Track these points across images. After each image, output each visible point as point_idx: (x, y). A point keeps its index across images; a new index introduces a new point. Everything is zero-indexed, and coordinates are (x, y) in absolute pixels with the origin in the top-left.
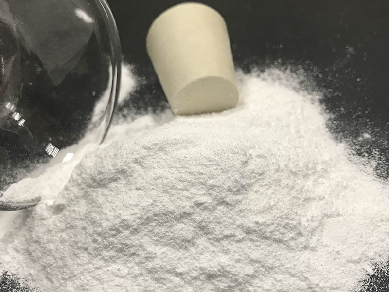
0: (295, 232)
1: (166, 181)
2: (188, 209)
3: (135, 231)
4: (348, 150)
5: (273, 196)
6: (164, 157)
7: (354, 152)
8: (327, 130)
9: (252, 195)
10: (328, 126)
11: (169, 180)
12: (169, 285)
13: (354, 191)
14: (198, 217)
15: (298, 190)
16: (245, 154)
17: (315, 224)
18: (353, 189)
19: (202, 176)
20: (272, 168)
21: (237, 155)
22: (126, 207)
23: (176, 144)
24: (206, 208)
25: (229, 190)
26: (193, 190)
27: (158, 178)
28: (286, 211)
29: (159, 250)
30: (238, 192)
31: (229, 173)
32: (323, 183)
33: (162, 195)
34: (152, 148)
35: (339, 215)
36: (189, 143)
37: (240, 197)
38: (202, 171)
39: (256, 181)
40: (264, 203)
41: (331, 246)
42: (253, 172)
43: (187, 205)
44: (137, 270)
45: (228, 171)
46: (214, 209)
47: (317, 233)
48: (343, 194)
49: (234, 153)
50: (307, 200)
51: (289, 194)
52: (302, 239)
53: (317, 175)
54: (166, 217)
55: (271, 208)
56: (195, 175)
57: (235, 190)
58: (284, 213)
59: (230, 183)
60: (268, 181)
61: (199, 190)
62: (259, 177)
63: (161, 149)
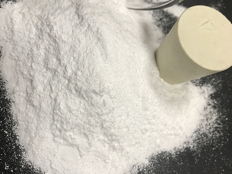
0: (60, 128)
1: (77, 46)
2: (62, 62)
3: (50, 35)
4: (142, 166)
5: (79, 112)
6: (94, 42)
7: (141, 170)
8: (160, 152)
9: (77, 100)
10: (163, 153)
11: (78, 47)
12: (27, 61)
13: (104, 168)
14: (59, 69)
15: (90, 129)
16: (101, 92)
17: (70, 141)
18: (105, 167)
19: (82, 66)
20: (99, 111)
21: (99, 86)
22: (61, 27)
23: (103, 48)
24: (64, 73)
25: (76, 84)
26: (74, 63)
27: (79, 41)
28: (70, 121)
29: (42, 52)
30: (77, 91)
31: (86, 83)
32: (105, 147)
33: (69, 46)
34: (99, 33)
35: (81, 156)
36: (106, 56)
37: (74, 92)
38: (85, 66)
39: (87, 101)
40: (73, 107)
41: (58, 151)
42: (92, 98)
43: (65, 61)
44: (32, 42)
45: (87, 82)
46: (65, 78)
47: (65, 142)
48: (99, 159)
49: (100, 85)
50: (86, 135)
51: (85, 123)
52: (58, 133)
53: (109, 142)
54: (57, 50)
55: (70, 111)
56: (82, 63)
57: (77, 88)
58: (69, 120)
59: (79, 84)
60: (89, 109)
61: (74, 67)
62: (90, 103)
63: (99, 39)
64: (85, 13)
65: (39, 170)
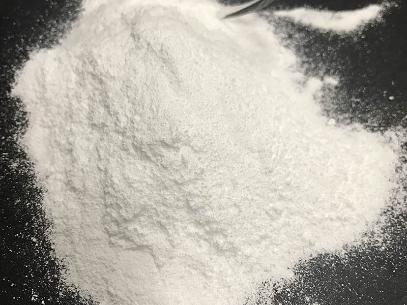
0: (117, 218)
1: (132, 78)
2: (112, 108)
3: (94, 76)
4: (282, 283)
5: (144, 184)
6: (158, 68)
7: (279, 291)
8: (315, 255)
9: (140, 164)
10: (321, 258)
11: (133, 80)
12: (64, 124)
13: (205, 287)
14: (109, 121)
15: (166, 212)
16: (174, 142)
17: (137, 240)
18: (206, 285)
19: (141, 106)
20: (177, 177)
21: (170, 132)
22: (108, 59)
23: (173, 73)
24: (116, 125)
25: (134, 137)
26: (129, 105)
27: (135, 71)
28: (131, 201)
29: (85, 104)
30: (136, 148)
31: (148, 131)
32: (200, 246)
33: (121, 82)
34: (164, 53)
35: (158, 266)
36: (178, 83)
37: (132, 151)
38: (146, 105)
39: (155, 162)
40: (133, 177)
41: (118, 261)
42: (162, 156)
43: (116, 107)
44: (71, 93)
45: (149, 129)
46: (117, 132)
48: (194, 272)
49: (171, 129)
50: (162, 227)
51: (156, 202)
52: (114, 228)
53: (207, 237)
54: (104, 93)
55: (130, 185)
56: (141, 101)
57: (136, 144)
58: (129, 200)
59: (138, 135)
60: (159, 175)
61: (130, 112)
62: (159, 165)
63: (165, 61)
64: (142, 30)
65: (88, 298)
